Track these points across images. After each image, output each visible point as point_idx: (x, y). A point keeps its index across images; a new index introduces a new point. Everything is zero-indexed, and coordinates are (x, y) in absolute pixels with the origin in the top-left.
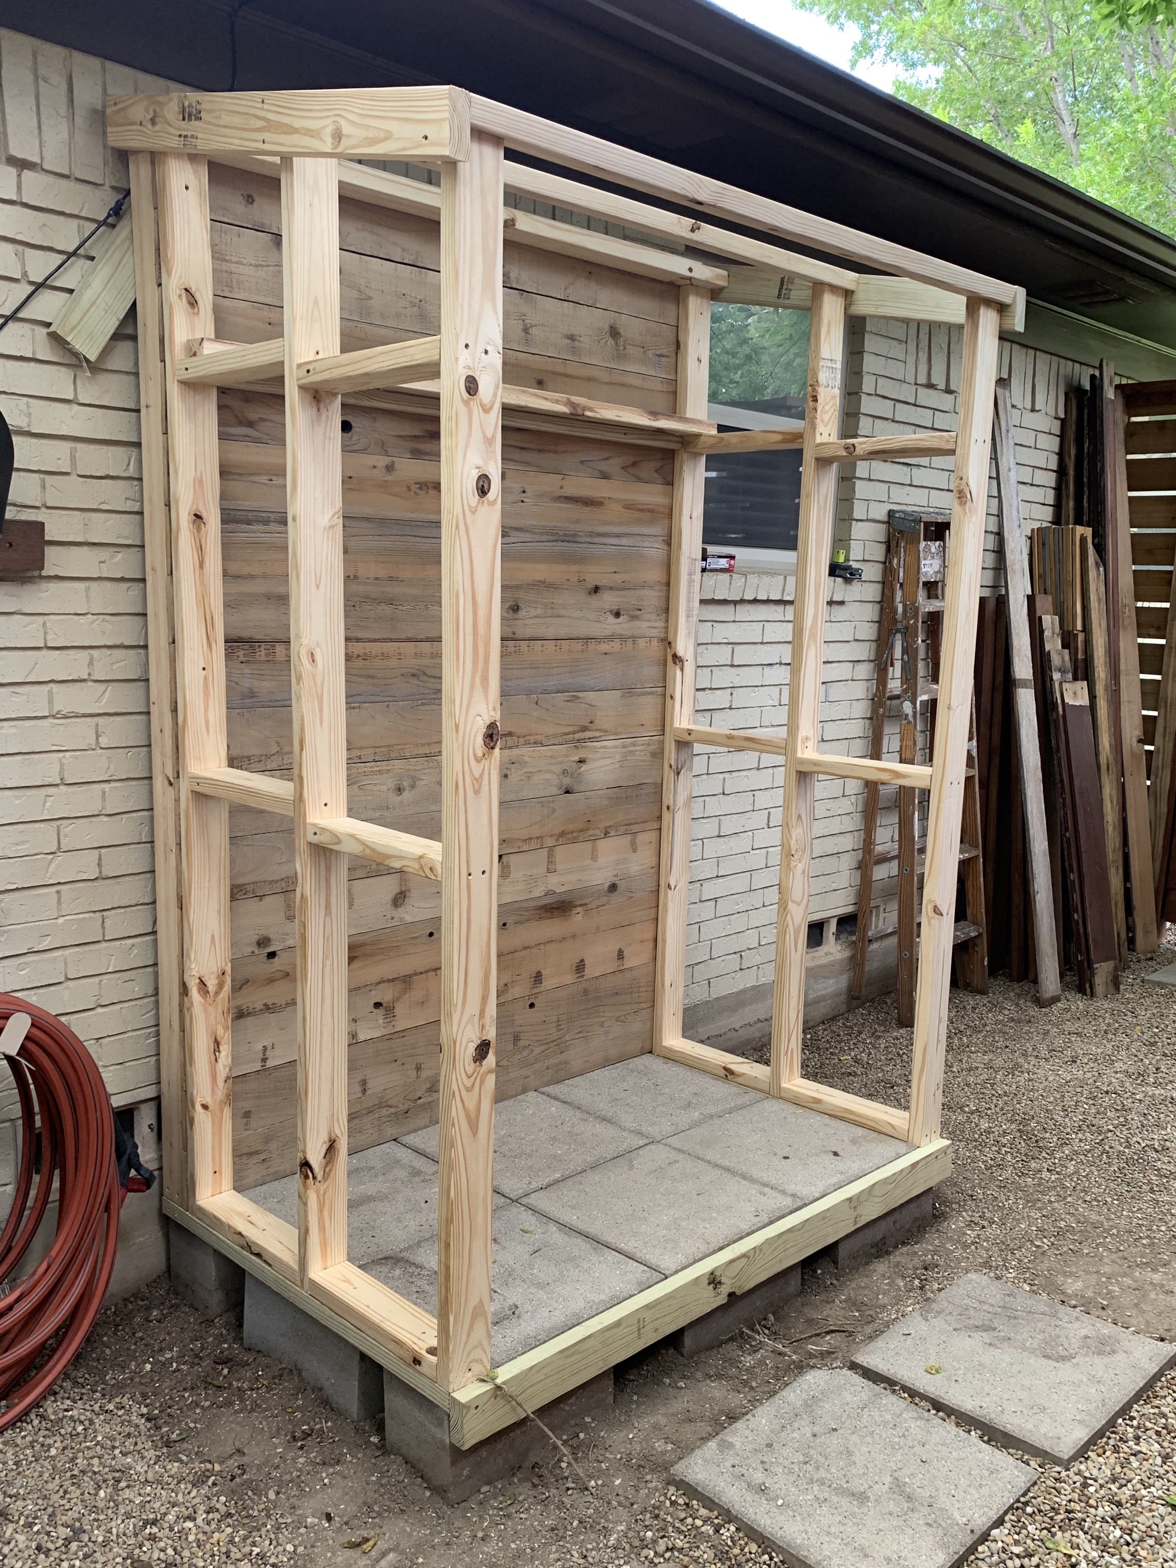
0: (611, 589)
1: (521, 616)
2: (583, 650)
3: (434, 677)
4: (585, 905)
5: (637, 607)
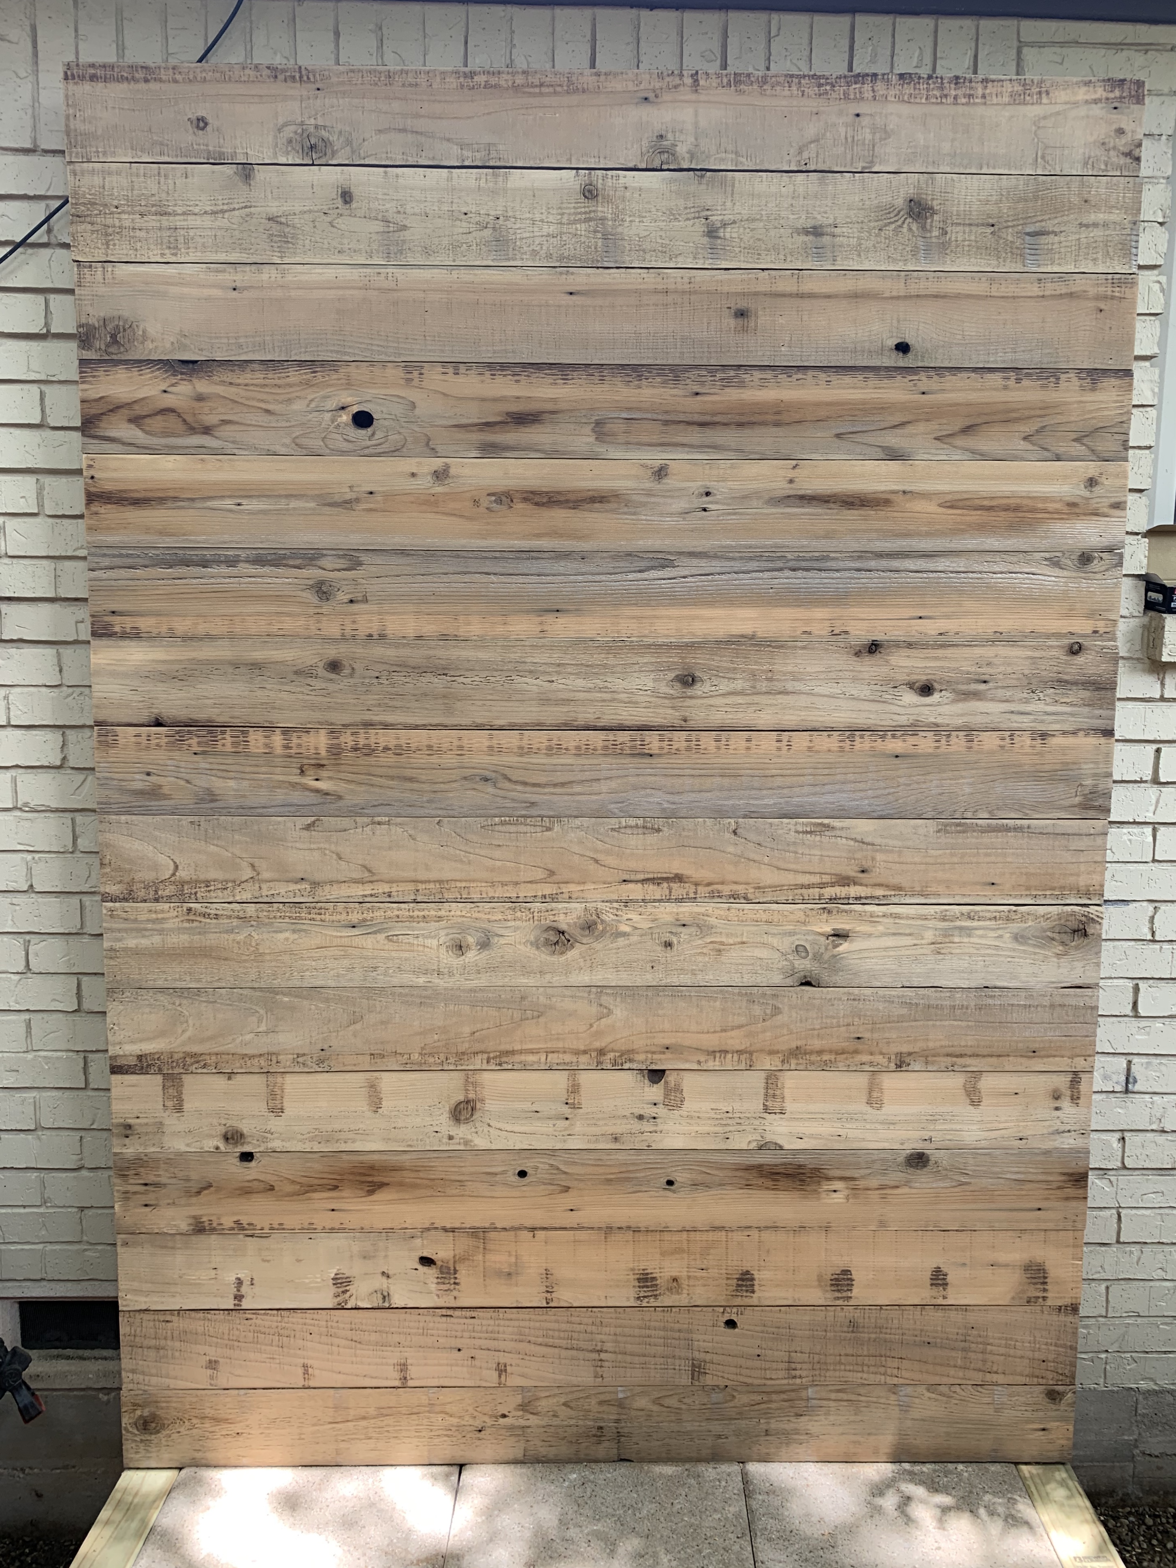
0: (910, 645)
1: (700, 693)
2: (842, 749)
3: (525, 784)
4: (853, 1179)
5: (977, 677)
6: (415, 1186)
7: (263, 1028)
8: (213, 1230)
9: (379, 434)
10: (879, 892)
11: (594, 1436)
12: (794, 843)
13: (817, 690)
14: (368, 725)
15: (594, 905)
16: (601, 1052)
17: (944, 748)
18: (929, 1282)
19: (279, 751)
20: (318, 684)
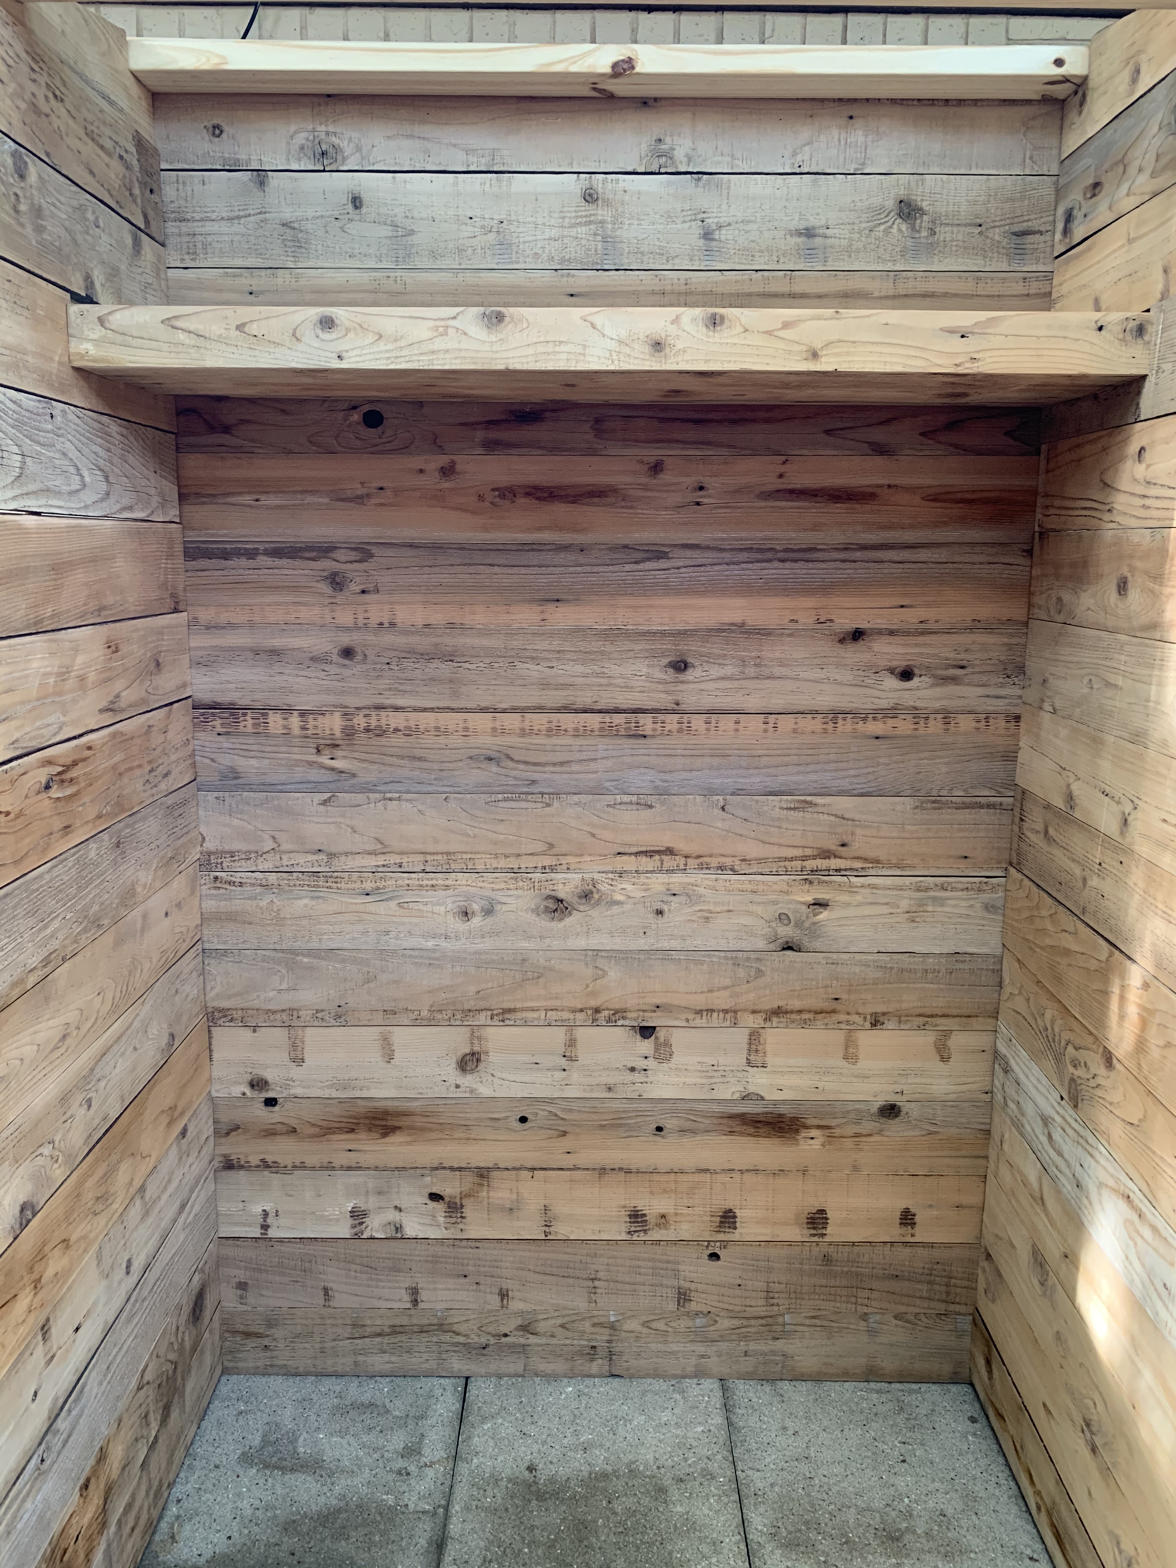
0: (892, 633)
1: (691, 678)
2: (825, 731)
3: (526, 763)
4: (828, 1127)
5: (955, 663)
6: (423, 1129)
7: (284, 986)
8: (241, 1167)
9: (389, 433)
10: (858, 865)
11: (589, 1354)
12: (779, 819)
13: (802, 675)
14: (379, 707)
15: (591, 875)
16: (597, 1011)
17: (921, 731)
18: (898, 1221)
19: (296, 731)
20: (333, 669)
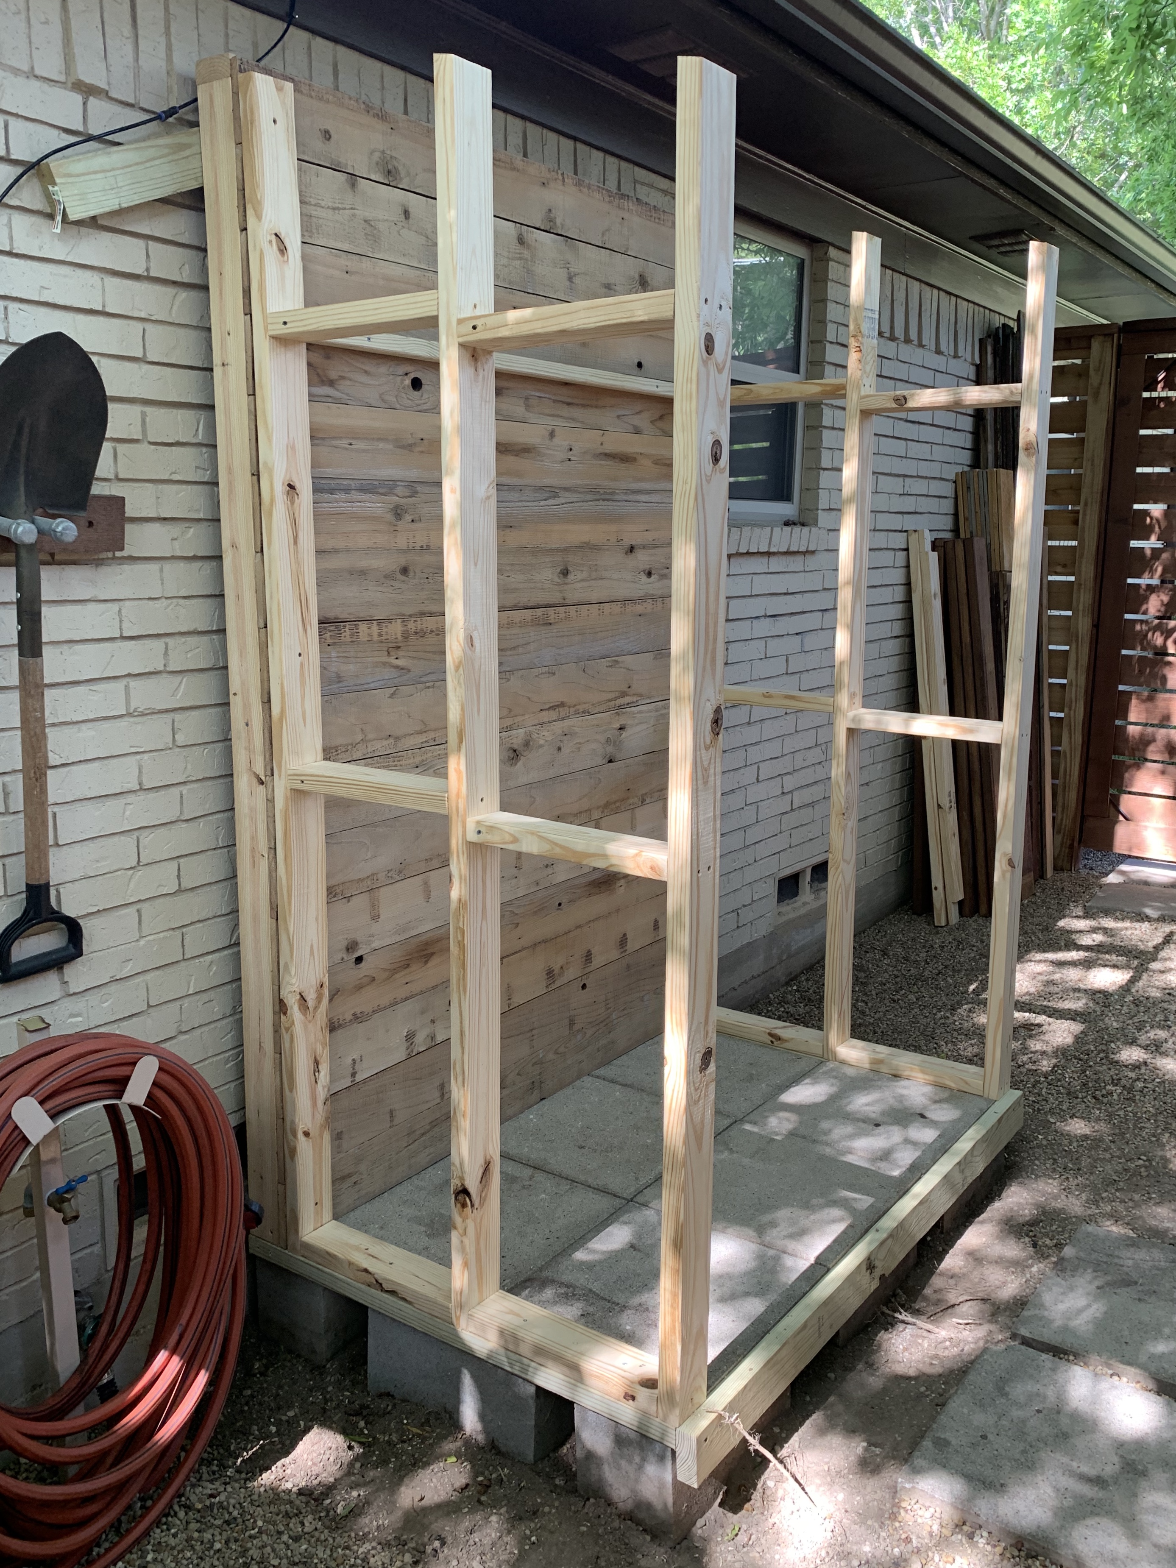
0: (644, 547)
1: (570, 581)
2: (621, 613)
5: (665, 565)
7: (369, 855)
8: (340, 1026)
9: (425, 396)
11: (531, 1089)
12: (606, 674)
13: (613, 576)
14: (422, 614)
15: (529, 729)
17: (655, 609)
18: (652, 929)
19: (376, 638)
20: (397, 584)
